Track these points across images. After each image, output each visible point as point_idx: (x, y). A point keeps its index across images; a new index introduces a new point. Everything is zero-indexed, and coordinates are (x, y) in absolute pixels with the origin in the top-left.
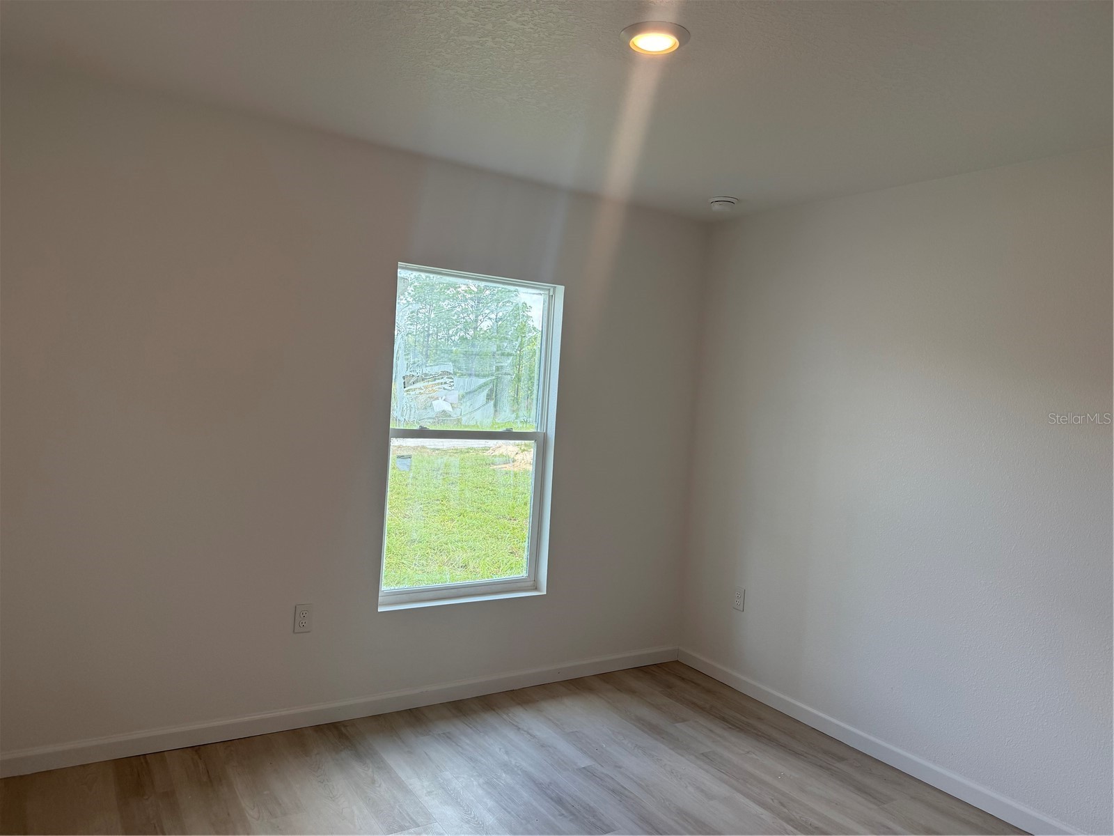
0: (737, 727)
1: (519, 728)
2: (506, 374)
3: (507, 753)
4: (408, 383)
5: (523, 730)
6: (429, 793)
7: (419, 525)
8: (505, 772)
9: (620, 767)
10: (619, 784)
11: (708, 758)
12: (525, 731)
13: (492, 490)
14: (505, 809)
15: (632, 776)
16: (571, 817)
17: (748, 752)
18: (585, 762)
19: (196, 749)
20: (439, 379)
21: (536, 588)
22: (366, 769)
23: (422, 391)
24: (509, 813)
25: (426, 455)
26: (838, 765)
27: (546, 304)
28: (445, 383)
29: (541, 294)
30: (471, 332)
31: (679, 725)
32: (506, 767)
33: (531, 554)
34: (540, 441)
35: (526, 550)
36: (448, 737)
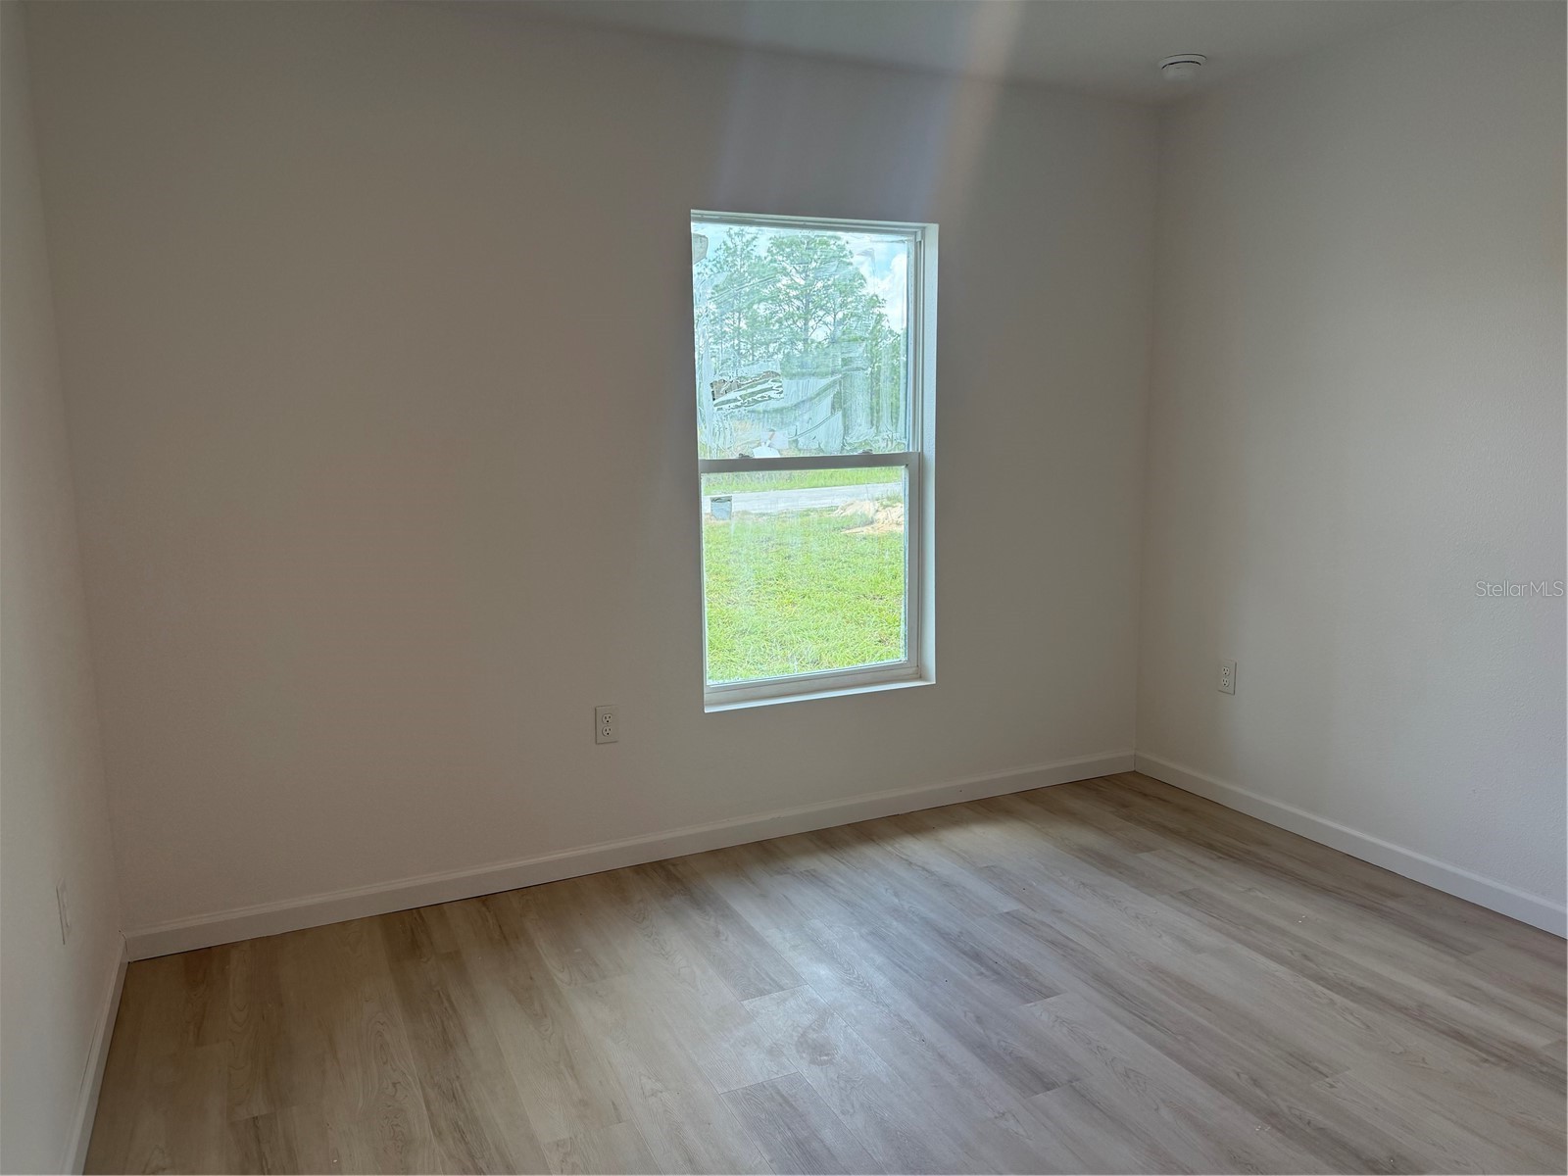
0: (1232, 857)
1: (911, 863)
2: (858, 369)
3: (896, 894)
4: (718, 392)
5: (915, 864)
6: (794, 947)
7: (748, 612)
8: (896, 919)
9: (1060, 912)
10: (1059, 932)
11: (1189, 898)
12: (919, 866)
13: (845, 562)
14: (900, 967)
15: (1077, 923)
16: (994, 977)
17: (1250, 889)
18: (1011, 906)
19: (484, 900)
20: (760, 384)
21: (921, 677)
22: (707, 918)
23: (739, 404)
24: (907, 972)
25: (750, 523)
26: (1391, 903)
27: (912, 257)
28: (771, 389)
29: (903, 242)
30: (800, 345)
31: (1145, 856)
32: (896, 912)
33: (910, 629)
34: (913, 464)
35: (902, 623)
36: (813, 877)
